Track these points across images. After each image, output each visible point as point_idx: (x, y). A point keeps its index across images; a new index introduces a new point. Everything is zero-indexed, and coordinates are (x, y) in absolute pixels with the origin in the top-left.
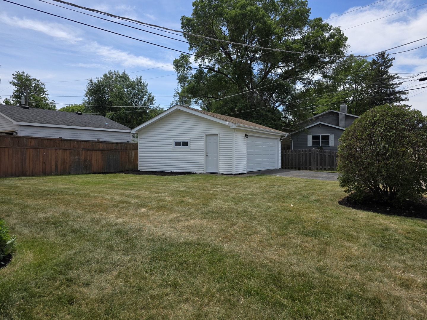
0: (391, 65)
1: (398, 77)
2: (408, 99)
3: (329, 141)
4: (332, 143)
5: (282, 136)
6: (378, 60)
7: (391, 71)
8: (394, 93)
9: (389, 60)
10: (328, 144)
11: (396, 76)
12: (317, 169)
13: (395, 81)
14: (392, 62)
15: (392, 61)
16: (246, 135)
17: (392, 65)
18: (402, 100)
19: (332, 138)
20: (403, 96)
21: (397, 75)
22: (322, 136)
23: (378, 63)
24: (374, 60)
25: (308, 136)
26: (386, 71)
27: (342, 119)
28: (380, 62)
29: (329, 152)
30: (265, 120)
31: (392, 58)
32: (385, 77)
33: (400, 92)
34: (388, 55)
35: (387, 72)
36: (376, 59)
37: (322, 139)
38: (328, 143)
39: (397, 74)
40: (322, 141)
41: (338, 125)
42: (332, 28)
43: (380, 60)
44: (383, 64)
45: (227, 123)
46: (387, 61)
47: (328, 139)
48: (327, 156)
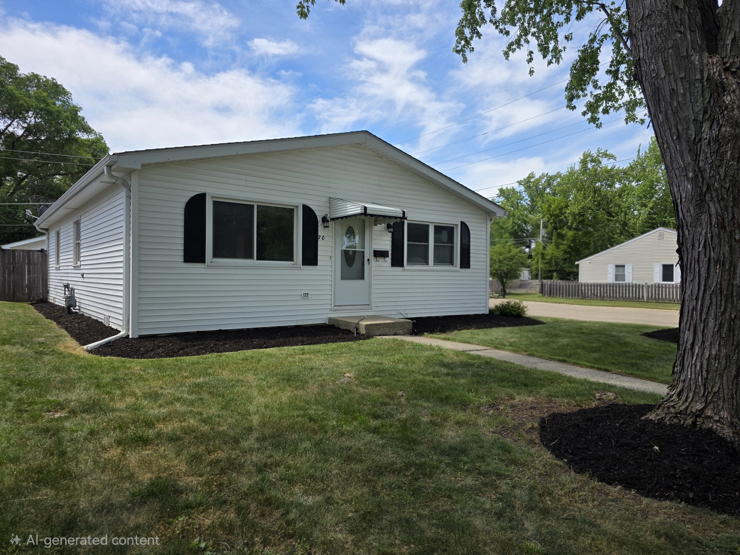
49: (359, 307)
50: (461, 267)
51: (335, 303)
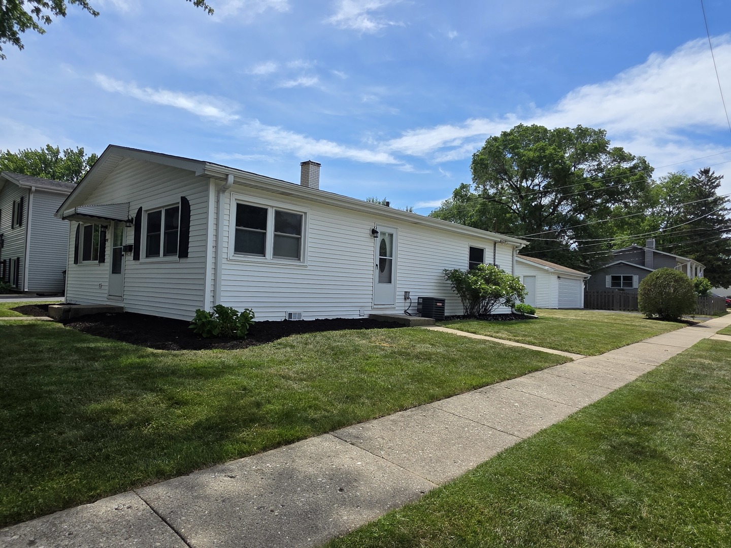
0: (718, 185)
3: (632, 283)
4: (635, 285)
5: (585, 278)
6: (700, 179)
7: (719, 192)
8: (722, 221)
9: (716, 178)
10: (632, 286)
11: (726, 199)
12: (620, 310)
13: (725, 206)
14: (719, 182)
15: (720, 180)
16: (559, 277)
17: (720, 185)
19: (635, 278)
21: (728, 198)
22: (624, 277)
23: (699, 182)
24: (694, 177)
25: (607, 277)
26: (712, 193)
27: (649, 258)
28: (702, 181)
29: (632, 295)
30: (561, 260)
31: (719, 176)
32: (710, 199)
34: (713, 173)
35: (714, 193)
36: (697, 177)
37: (623, 280)
38: (631, 285)
40: (623, 282)
41: (644, 265)
42: (635, 158)
43: (703, 178)
44: (708, 183)
45: (546, 268)
46: (713, 179)
48: (630, 298)
49: (116, 298)
50: (179, 257)
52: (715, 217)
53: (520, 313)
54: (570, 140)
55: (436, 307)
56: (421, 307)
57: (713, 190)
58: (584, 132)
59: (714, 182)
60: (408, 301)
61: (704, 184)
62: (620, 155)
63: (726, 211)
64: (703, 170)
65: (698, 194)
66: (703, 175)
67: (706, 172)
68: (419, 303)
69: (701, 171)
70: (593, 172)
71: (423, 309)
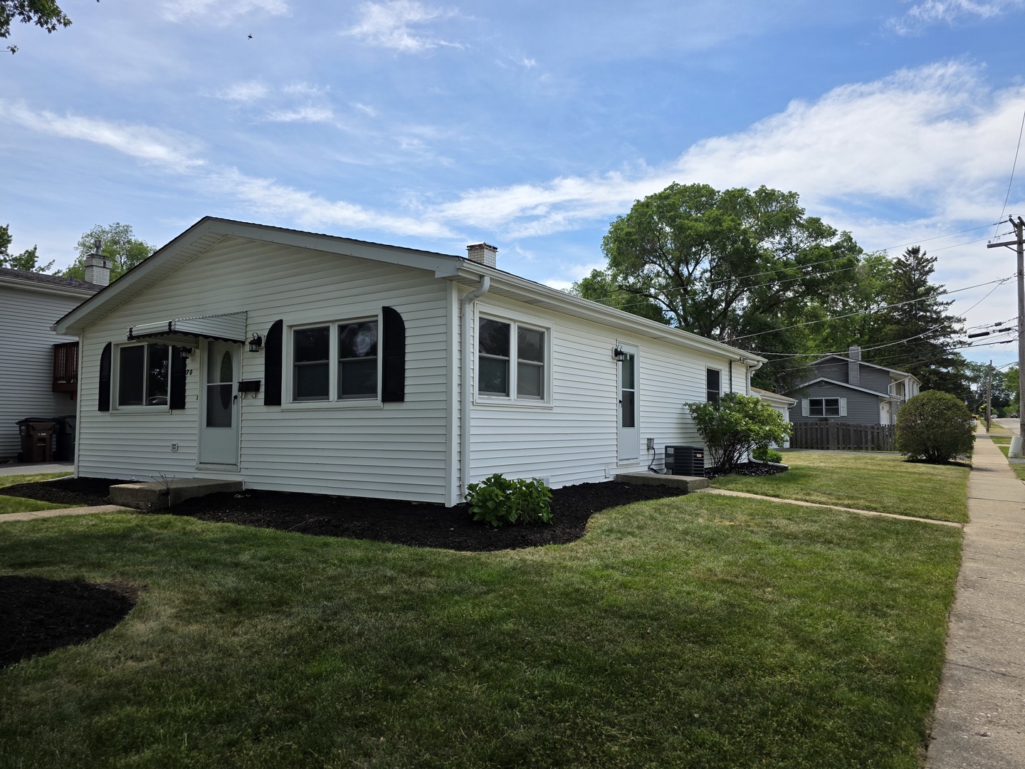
0: (931, 271)
1: (945, 292)
2: (964, 330)
3: (838, 409)
4: (843, 411)
5: (790, 404)
6: (907, 261)
7: (931, 281)
8: (938, 320)
10: (838, 414)
11: (941, 290)
12: (838, 448)
13: (940, 299)
14: (932, 266)
15: (934, 263)
17: (933, 271)
18: (955, 332)
19: (843, 403)
20: (956, 326)
21: (943, 288)
22: (826, 400)
23: (906, 266)
24: (899, 259)
25: (803, 401)
26: (922, 281)
27: (854, 373)
28: (910, 265)
29: (854, 426)
31: (931, 258)
32: (921, 290)
33: (949, 318)
34: (924, 254)
35: (925, 282)
36: (903, 259)
37: (826, 405)
38: (836, 411)
39: (942, 286)
40: (826, 409)
41: (847, 382)
42: (837, 234)
43: (911, 261)
44: (917, 267)
46: (923, 263)
47: (837, 405)
48: (852, 431)
49: (219, 467)
50: (384, 400)
51: (200, 458)
52: (928, 314)
53: (762, 462)
54: (750, 207)
55: (695, 460)
56: (671, 460)
57: (924, 277)
58: (770, 196)
59: (926, 266)
60: (652, 452)
61: (912, 269)
62: (816, 229)
63: (942, 306)
64: (910, 249)
65: (907, 283)
66: (910, 256)
67: (915, 252)
68: (667, 455)
69: (908, 250)
70: (780, 252)
71: (676, 463)
